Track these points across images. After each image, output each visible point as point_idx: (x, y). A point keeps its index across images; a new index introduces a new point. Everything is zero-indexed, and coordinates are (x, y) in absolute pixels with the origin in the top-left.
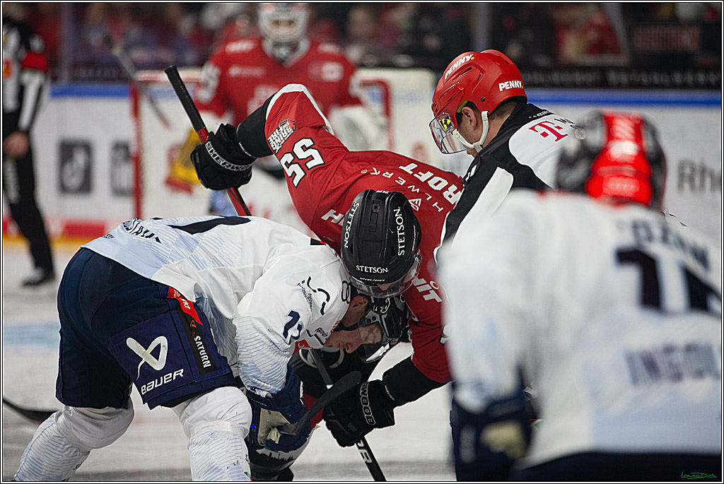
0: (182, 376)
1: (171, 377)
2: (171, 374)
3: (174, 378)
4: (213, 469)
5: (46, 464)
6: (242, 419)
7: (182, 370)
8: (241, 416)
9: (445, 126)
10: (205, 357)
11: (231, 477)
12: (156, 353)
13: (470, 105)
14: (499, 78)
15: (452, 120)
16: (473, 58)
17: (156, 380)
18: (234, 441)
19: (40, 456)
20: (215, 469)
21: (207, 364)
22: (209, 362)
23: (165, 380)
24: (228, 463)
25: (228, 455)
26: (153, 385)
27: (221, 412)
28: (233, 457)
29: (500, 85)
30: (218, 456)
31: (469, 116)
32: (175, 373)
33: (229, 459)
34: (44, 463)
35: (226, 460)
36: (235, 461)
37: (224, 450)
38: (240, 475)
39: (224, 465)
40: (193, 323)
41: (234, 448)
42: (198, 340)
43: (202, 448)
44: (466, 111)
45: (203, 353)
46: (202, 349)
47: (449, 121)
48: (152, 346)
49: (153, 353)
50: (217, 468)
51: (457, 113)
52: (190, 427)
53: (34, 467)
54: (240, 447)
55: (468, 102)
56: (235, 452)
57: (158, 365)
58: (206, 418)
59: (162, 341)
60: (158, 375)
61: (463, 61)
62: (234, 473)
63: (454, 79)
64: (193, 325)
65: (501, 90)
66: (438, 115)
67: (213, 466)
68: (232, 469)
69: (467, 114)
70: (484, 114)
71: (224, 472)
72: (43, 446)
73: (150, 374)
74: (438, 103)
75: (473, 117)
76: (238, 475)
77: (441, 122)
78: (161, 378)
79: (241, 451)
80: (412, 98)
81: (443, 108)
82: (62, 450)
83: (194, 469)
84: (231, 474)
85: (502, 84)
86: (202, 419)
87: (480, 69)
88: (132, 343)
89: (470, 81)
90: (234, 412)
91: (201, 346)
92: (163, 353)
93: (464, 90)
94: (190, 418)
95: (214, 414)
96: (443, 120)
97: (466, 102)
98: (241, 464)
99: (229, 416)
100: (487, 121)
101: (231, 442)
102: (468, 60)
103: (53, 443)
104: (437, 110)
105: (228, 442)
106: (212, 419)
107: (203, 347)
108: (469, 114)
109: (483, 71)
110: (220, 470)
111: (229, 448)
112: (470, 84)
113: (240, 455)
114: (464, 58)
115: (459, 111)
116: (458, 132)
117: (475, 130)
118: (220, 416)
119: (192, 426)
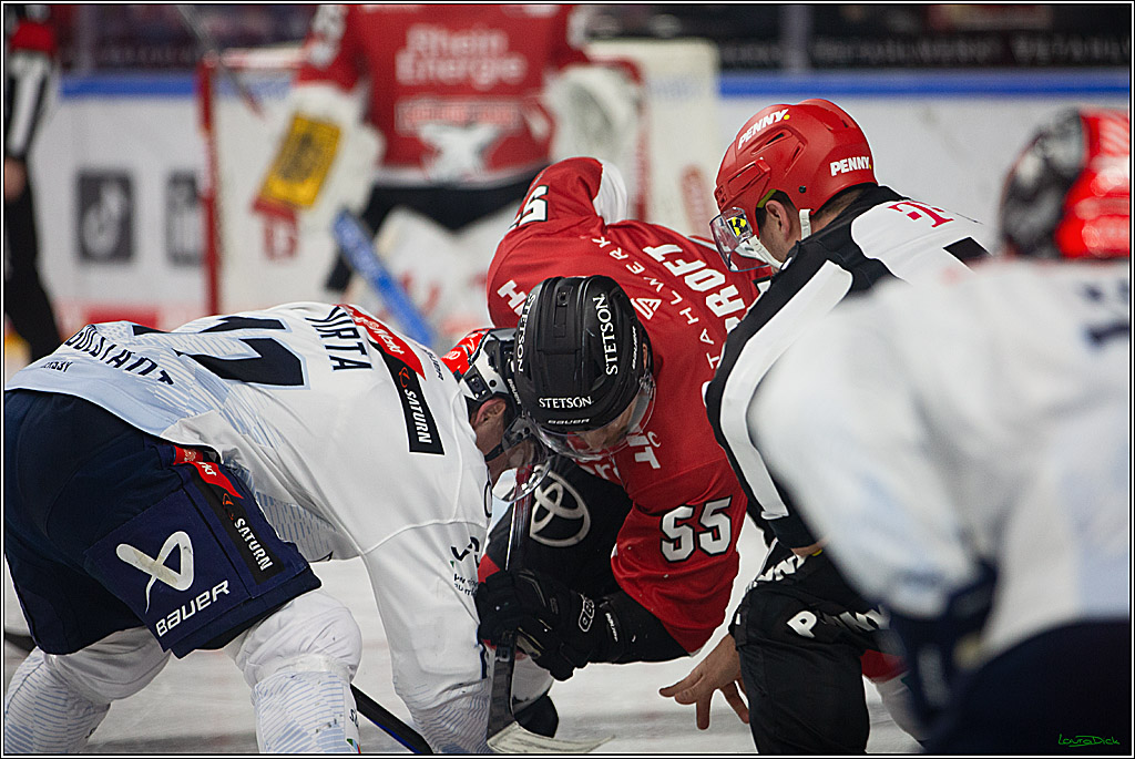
0: (227, 592)
1: (208, 597)
2: (207, 593)
3: (215, 599)
4: (293, 733)
5: (38, 736)
6: (343, 648)
7: (226, 583)
8: (342, 643)
9: (737, 229)
10: (260, 553)
11: (323, 747)
12: (174, 562)
13: (780, 197)
14: (830, 154)
15: (749, 220)
16: (787, 117)
17: (183, 608)
18: (329, 686)
19: (26, 722)
20: (296, 733)
21: (266, 563)
22: (267, 559)
23: (200, 603)
24: (318, 723)
25: (318, 710)
26: (178, 616)
27: (304, 641)
28: (327, 714)
29: (832, 165)
30: (302, 712)
31: (778, 216)
32: (214, 589)
33: (319, 716)
34: (35, 734)
35: (314, 718)
36: (331, 720)
37: (312, 701)
38: (340, 744)
39: (311, 725)
40: (227, 499)
41: (329, 698)
42: (242, 527)
43: (276, 700)
44: (772, 207)
45: (254, 545)
46: (252, 540)
47: (743, 223)
48: (165, 552)
49: (168, 563)
50: (299, 731)
51: (757, 209)
52: (255, 670)
53: (18, 742)
54: (340, 697)
55: (777, 191)
56: (331, 704)
57: (182, 581)
58: (282, 653)
59: (181, 539)
60: (184, 598)
61: (770, 122)
62: (328, 739)
63: (754, 150)
64: (227, 502)
65: (834, 174)
66: (725, 209)
67: (292, 730)
68: (325, 733)
69: (774, 212)
70: (804, 213)
71: (310, 738)
72: (30, 706)
73: (168, 599)
74: (725, 190)
75: (784, 218)
76: (335, 744)
77: (731, 222)
78: (192, 602)
79: (341, 703)
80: (679, 89)
81: (734, 199)
82: (65, 709)
83: (261, 735)
84: (323, 741)
85: (836, 163)
86: (276, 655)
87: (799, 136)
88: (126, 553)
89: (782, 156)
90: (330, 636)
91: (248, 534)
92: (187, 560)
93: (770, 172)
94: (253, 657)
95: (294, 643)
96: (734, 219)
97: (774, 191)
98: (342, 725)
99: (320, 644)
100: (809, 227)
101: (323, 688)
102: (778, 119)
103: (48, 698)
104: (723, 201)
105: (319, 688)
106: (292, 653)
107: (252, 536)
108: (778, 213)
109: (803, 141)
110: (305, 734)
111: (320, 698)
112: (781, 161)
113: (340, 710)
114: (772, 116)
115: (760, 206)
116: (758, 241)
117: (787, 239)
118: (305, 646)
119: (258, 669)
